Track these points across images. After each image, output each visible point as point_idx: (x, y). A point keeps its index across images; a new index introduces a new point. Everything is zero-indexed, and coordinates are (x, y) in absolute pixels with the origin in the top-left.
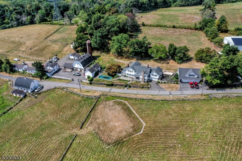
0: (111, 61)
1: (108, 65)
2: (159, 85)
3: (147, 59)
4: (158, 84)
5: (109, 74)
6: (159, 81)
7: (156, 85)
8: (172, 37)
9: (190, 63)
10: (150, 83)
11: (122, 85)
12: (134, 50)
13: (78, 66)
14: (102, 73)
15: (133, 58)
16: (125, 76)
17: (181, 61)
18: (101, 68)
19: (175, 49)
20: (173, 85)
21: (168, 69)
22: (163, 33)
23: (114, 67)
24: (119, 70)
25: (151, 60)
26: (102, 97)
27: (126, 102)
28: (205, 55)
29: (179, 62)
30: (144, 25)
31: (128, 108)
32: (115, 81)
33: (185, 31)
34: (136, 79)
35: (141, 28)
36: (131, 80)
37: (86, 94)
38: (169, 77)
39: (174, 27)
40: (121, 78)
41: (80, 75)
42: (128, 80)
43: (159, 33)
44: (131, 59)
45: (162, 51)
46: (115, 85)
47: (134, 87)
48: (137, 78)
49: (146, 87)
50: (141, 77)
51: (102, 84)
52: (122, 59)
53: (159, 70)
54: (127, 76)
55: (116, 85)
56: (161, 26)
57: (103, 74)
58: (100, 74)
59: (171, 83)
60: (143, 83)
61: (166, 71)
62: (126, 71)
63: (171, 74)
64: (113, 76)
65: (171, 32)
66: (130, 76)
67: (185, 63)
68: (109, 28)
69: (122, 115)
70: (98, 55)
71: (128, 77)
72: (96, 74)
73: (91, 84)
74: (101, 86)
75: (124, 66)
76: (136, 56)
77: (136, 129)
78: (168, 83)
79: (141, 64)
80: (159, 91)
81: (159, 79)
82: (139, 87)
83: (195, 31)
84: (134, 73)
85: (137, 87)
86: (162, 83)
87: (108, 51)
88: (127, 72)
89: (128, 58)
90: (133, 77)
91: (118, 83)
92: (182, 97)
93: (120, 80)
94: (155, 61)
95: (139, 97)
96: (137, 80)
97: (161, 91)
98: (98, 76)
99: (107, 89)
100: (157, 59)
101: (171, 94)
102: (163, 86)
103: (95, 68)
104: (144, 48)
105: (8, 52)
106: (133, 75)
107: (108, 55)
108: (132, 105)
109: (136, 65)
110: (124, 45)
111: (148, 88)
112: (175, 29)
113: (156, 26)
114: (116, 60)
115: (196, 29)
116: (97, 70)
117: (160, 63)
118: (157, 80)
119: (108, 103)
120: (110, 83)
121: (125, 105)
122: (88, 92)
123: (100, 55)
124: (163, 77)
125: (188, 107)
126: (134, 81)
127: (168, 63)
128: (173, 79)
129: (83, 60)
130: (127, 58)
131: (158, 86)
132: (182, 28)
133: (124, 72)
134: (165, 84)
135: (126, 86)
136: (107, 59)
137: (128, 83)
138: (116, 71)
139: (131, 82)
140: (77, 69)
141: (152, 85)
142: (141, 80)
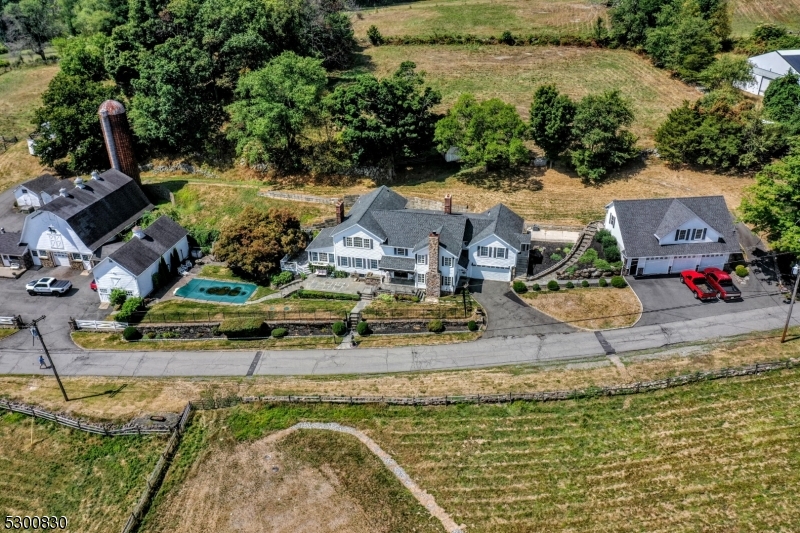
0: (245, 199)
1: (226, 223)
2: (527, 301)
3: (429, 178)
4: (520, 297)
5: (237, 271)
6: (522, 278)
7: (511, 304)
8: (516, 77)
9: (643, 174)
10: (474, 297)
11: (321, 326)
12: (358, 133)
13: (56, 240)
14: (199, 270)
15: (355, 178)
16: (330, 271)
17: (602, 170)
18: (193, 243)
19: (570, 110)
20: (597, 295)
21: (549, 216)
22: (468, 63)
23: (260, 229)
24: (293, 242)
25: (448, 180)
26: (204, 420)
27: (363, 436)
28: (715, 130)
29: (593, 175)
30: (377, 40)
31: (384, 477)
32: (278, 308)
33: (561, 53)
34: (392, 281)
35: (365, 52)
36: (369, 291)
37: (99, 408)
38: (564, 255)
39: (509, 40)
40: (309, 286)
41: (70, 292)
42: (352, 292)
43: (452, 64)
44: (345, 186)
45: (505, 126)
46: (276, 332)
47: (392, 328)
48: (397, 274)
49: (457, 324)
50: (422, 269)
51: (202, 332)
52: (302, 186)
53: (510, 223)
54: (339, 268)
55: (286, 330)
56: (452, 42)
57: (206, 274)
58: (187, 277)
59: (587, 285)
60: (436, 301)
61: (538, 223)
62: (329, 243)
63: (573, 237)
64: (262, 280)
65: (501, 58)
66: (360, 271)
67: (619, 178)
68: (219, 34)
70: (176, 177)
71: (346, 275)
72: (165, 278)
73: (134, 336)
74: (198, 342)
75: (316, 220)
76: (368, 166)
78: (571, 286)
79: (405, 201)
80: (535, 339)
81: (517, 271)
82: (417, 327)
83: (599, 50)
84: (377, 252)
85: (408, 328)
86: (537, 288)
87: (224, 154)
88: (339, 249)
89: (329, 177)
90: (377, 273)
91: (295, 318)
92: (682, 361)
93: (307, 296)
94: (469, 182)
96: (401, 288)
97: (549, 339)
98: (175, 290)
99: (233, 361)
100: (479, 173)
101: (611, 352)
102: (553, 309)
103: (156, 246)
104: (409, 118)
106: (373, 264)
107: (228, 174)
109: (382, 208)
110: (307, 113)
111: (474, 327)
112: (515, 49)
113: (433, 42)
114: (267, 192)
115: (604, 43)
116: (166, 257)
117: (498, 187)
118: (507, 277)
119: (243, 455)
120: (249, 323)
121: (358, 455)
122: (111, 393)
123: (184, 178)
124: (534, 259)
126: (386, 297)
127: (539, 187)
128: (590, 264)
129: (81, 207)
130: (325, 178)
131: (522, 312)
132: (544, 43)
133: (322, 250)
134: (560, 296)
135: (344, 331)
136: (221, 194)
137: (356, 310)
138: (274, 249)
139: (365, 303)
140: (51, 259)
141: (492, 310)
142: (421, 286)
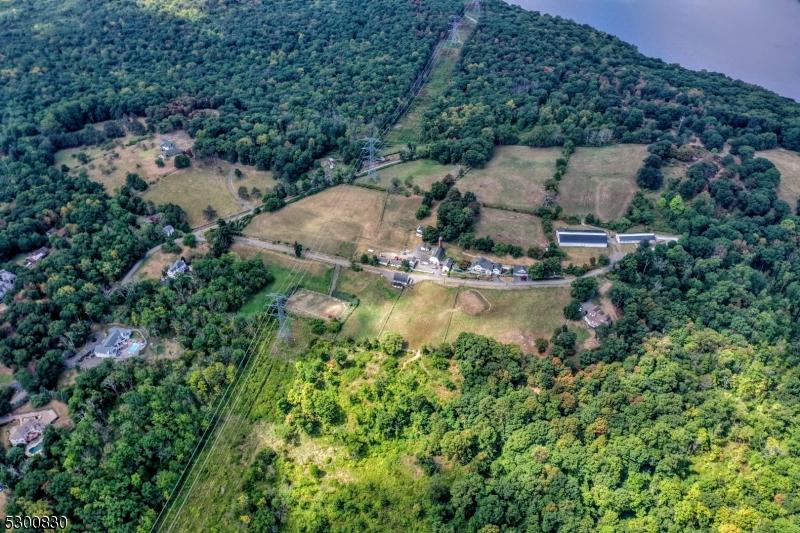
0: (460, 254)
1: (457, 258)
4: (499, 277)
5: (460, 268)
6: (500, 274)
7: (497, 277)
9: (523, 258)
10: (493, 276)
11: (473, 278)
13: (434, 260)
16: (474, 270)
17: (517, 256)
18: (453, 262)
19: (513, 247)
20: (509, 278)
21: (507, 264)
22: (504, 219)
23: (465, 263)
24: (469, 264)
25: (493, 254)
26: (461, 287)
27: (478, 291)
29: (515, 257)
30: (484, 205)
31: (480, 295)
32: (467, 275)
33: (525, 217)
34: (483, 273)
35: (481, 211)
37: (449, 285)
38: (507, 271)
39: (515, 210)
41: (437, 269)
42: (477, 274)
43: (500, 219)
44: (477, 253)
45: (503, 247)
47: (482, 279)
49: (490, 280)
50: (486, 272)
52: (470, 253)
53: (500, 265)
55: (468, 278)
56: (502, 209)
57: (456, 268)
58: (454, 268)
59: (508, 276)
60: (488, 276)
61: (505, 265)
63: (509, 268)
64: (465, 270)
65: (511, 218)
66: (478, 270)
67: (519, 258)
69: (477, 300)
70: (447, 247)
71: (476, 271)
72: (451, 268)
73: (449, 276)
74: (458, 278)
75: (471, 260)
76: (482, 250)
77: (486, 308)
78: (506, 276)
79: (486, 259)
80: (499, 283)
83: (534, 217)
85: (484, 280)
86: (502, 276)
88: (476, 268)
89: (474, 251)
90: (481, 271)
91: (469, 276)
92: (514, 287)
93: (471, 273)
94: (496, 256)
95: (486, 287)
97: (501, 283)
98: (453, 270)
99: (463, 281)
100: (498, 253)
101: (507, 285)
102: (503, 279)
103: (449, 262)
105: (355, 239)
107: (456, 247)
108: (483, 293)
109: (482, 260)
111: (492, 280)
112: (515, 214)
113: (498, 208)
114: (464, 253)
115: (536, 214)
116: (450, 264)
117: (501, 257)
118: (498, 274)
119: (465, 291)
120: (463, 276)
121: (478, 293)
122: (450, 283)
123: (449, 247)
124: (503, 271)
125: (517, 294)
126: (482, 275)
127: (507, 258)
128: (509, 273)
131: (499, 279)
132: (523, 212)
133: (473, 267)
134: (504, 277)
135: (476, 279)
136: (456, 252)
137: (477, 276)
138: (465, 265)
139: (479, 275)
140: (433, 263)
141: (495, 278)
142: (486, 274)
